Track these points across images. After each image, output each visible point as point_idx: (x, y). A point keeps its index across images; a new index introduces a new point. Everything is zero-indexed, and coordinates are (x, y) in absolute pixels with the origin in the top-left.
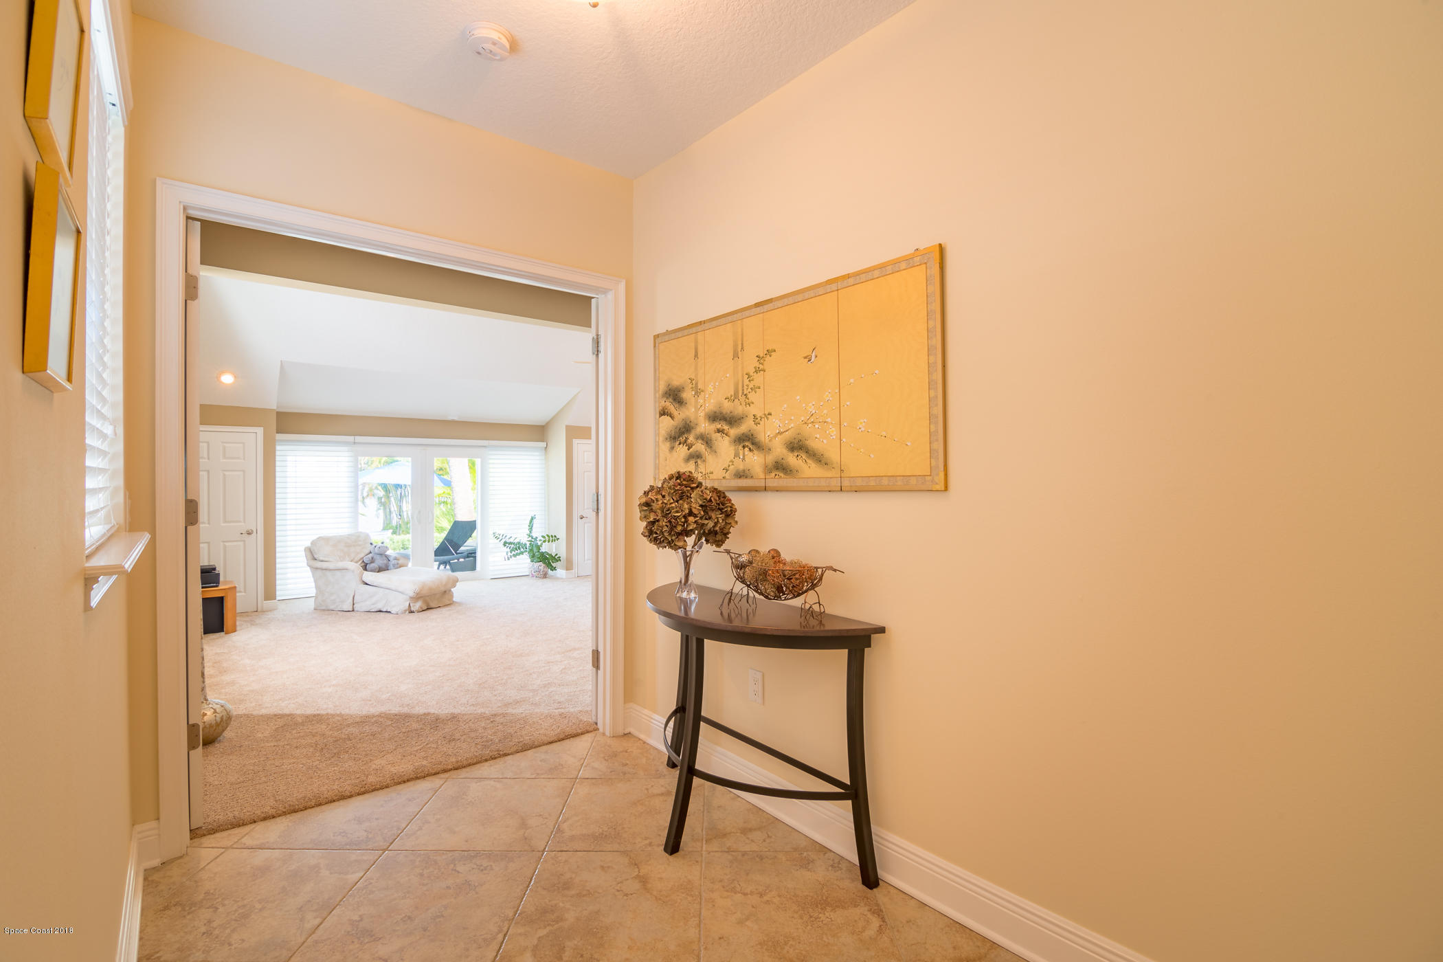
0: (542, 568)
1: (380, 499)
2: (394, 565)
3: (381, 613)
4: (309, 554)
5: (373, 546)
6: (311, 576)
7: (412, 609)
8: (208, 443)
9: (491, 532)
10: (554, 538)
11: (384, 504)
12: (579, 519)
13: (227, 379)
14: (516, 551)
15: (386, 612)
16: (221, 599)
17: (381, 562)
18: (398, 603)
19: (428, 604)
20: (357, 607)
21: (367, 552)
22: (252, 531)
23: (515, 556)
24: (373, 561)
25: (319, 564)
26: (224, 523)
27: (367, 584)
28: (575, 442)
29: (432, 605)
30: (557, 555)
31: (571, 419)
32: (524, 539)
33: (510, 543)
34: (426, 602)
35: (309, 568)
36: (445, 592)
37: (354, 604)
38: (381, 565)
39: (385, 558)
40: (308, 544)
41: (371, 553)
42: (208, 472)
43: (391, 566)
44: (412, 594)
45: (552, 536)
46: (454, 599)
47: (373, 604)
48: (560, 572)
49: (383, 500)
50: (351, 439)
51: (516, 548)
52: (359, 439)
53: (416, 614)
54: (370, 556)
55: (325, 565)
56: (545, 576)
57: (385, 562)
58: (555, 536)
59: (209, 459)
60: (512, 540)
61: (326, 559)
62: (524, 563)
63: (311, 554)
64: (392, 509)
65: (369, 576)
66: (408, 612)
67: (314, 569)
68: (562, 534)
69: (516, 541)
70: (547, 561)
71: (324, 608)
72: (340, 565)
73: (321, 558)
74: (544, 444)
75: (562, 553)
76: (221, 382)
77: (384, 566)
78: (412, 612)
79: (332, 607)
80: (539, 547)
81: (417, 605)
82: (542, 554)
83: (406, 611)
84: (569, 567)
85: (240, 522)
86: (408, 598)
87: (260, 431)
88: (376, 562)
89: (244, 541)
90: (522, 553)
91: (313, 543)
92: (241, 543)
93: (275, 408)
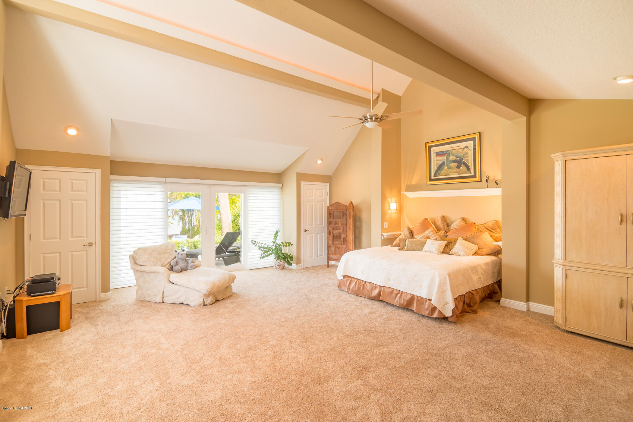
0: (282, 263)
1: (180, 216)
2: (191, 267)
3: (184, 306)
4: (132, 260)
5: (177, 253)
6: (134, 275)
7: (206, 303)
8: (60, 180)
9: (250, 240)
10: (290, 244)
11: (182, 218)
12: (304, 232)
13: (72, 132)
14: (267, 253)
15: (187, 304)
16: (58, 303)
17: (182, 265)
18: (195, 299)
19: (216, 298)
20: (166, 300)
21: (173, 257)
22: (92, 243)
23: (266, 256)
24: (177, 264)
25: (139, 268)
26: (71, 238)
27: (172, 283)
28: (302, 183)
29: (219, 298)
30: (291, 254)
31: (300, 169)
32: (271, 245)
33: (263, 248)
34: (215, 296)
35: (132, 271)
36: (227, 287)
37: (163, 298)
38: (182, 267)
39: (185, 262)
40: (132, 253)
41: (175, 258)
42: (60, 201)
43: (189, 267)
44: (205, 292)
45: (288, 243)
46: (233, 291)
47: (177, 299)
48: (294, 266)
49: (182, 217)
50: (163, 179)
51: (266, 251)
52: (168, 180)
53: (208, 306)
54: (175, 260)
55: (143, 269)
56: (283, 268)
57: (185, 264)
58: (290, 243)
59: (60, 191)
60: (263, 245)
61: (144, 264)
62: (271, 260)
63: (134, 260)
64: (186, 221)
65: (174, 277)
66: (202, 305)
67: (136, 271)
68: (294, 241)
69: (266, 246)
70: (287, 259)
71: (142, 299)
72: (154, 269)
73: (141, 264)
74: (281, 185)
75: (294, 253)
76: (68, 134)
77: (184, 268)
78: (205, 305)
79: (148, 299)
80: (281, 250)
81: (209, 301)
82: (283, 254)
83: (201, 305)
84: (298, 263)
85: (83, 237)
86: (203, 294)
87: (98, 172)
88: (179, 264)
89: (87, 251)
90: (271, 254)
91: (135, 252)
92: (84, 253)
93: (109, 155)
